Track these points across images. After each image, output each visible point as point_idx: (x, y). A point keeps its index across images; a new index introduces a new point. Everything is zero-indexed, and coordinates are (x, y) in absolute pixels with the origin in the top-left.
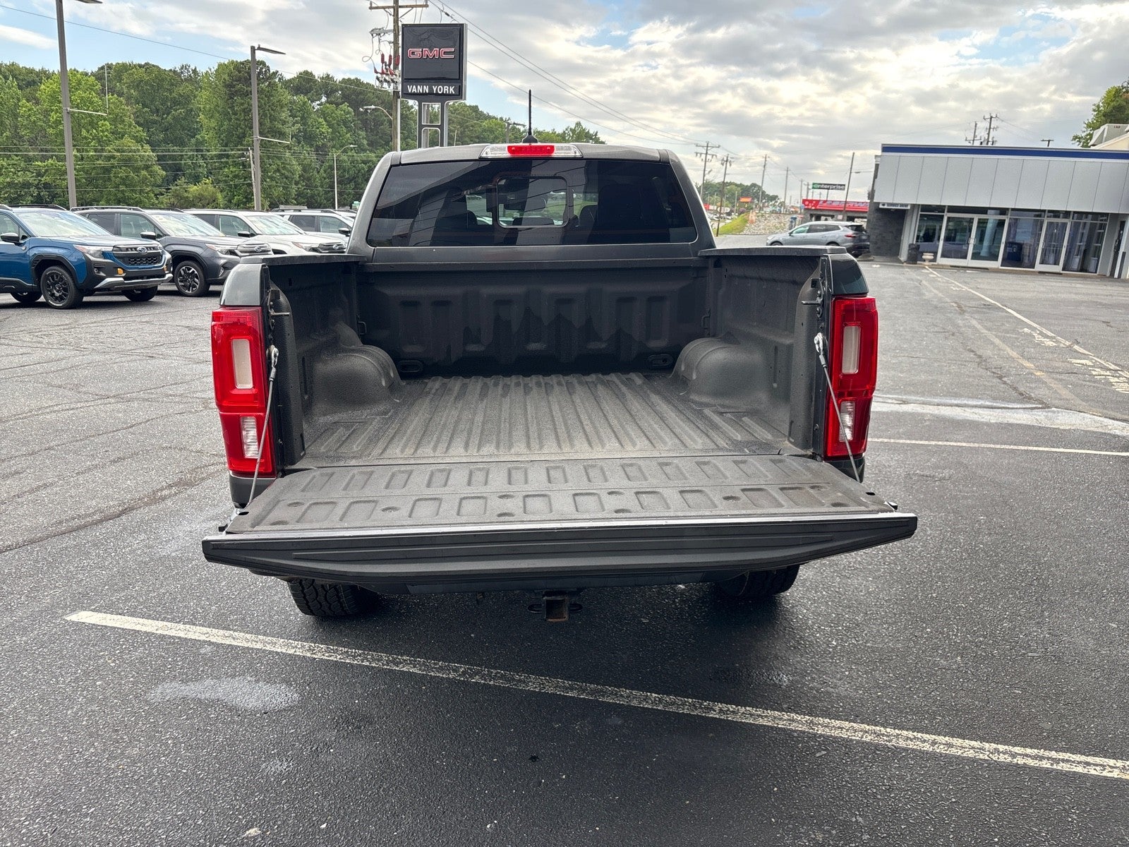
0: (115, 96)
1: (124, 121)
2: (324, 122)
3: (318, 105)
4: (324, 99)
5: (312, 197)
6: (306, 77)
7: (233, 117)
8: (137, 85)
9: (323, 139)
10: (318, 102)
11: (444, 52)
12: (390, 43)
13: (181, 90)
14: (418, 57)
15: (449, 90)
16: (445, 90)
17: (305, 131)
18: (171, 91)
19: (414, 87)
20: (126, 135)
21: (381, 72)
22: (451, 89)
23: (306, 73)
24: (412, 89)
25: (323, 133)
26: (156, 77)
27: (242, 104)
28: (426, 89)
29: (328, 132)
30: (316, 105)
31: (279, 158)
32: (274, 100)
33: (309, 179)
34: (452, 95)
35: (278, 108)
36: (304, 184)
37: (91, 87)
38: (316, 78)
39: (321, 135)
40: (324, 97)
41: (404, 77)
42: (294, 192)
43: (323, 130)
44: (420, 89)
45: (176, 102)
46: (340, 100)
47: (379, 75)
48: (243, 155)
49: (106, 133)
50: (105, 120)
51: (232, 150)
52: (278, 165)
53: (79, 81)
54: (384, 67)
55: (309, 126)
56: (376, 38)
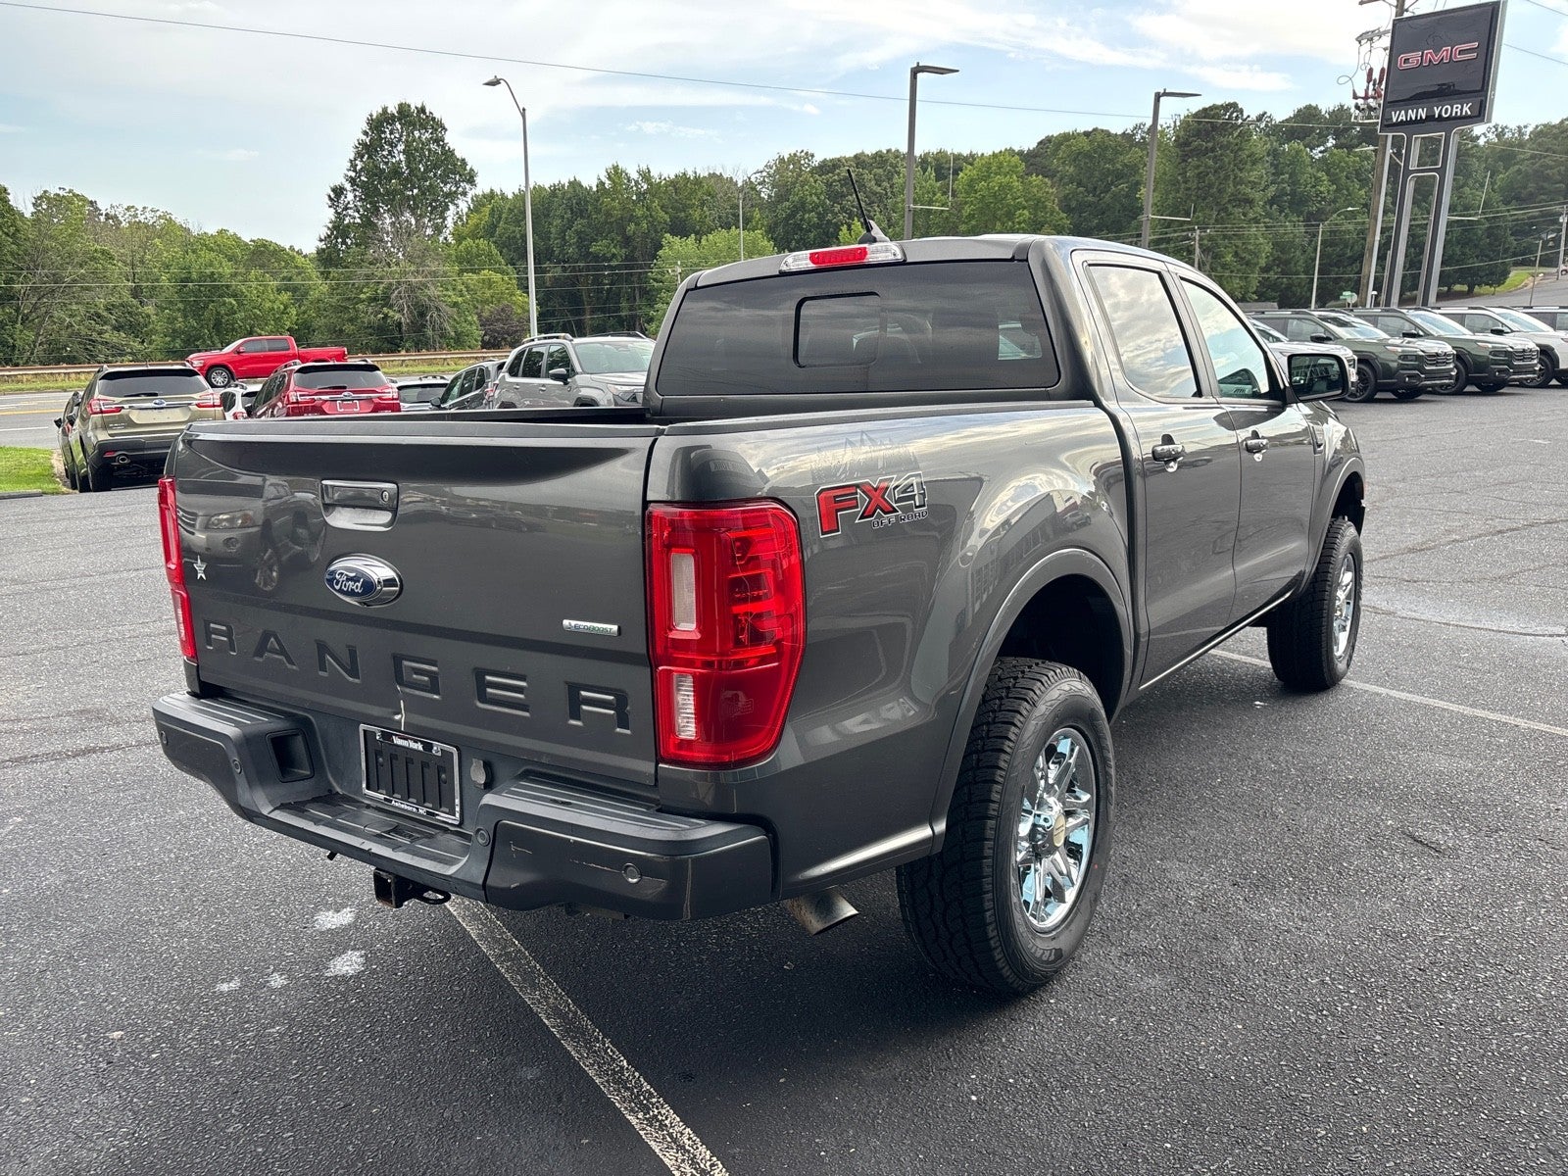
0: (1040, 177)
1: (1046, 207)
2: (1325, 178)
3: (1320, 152)
4: (1331, 142)
5: (1289, 287)
6: (1309, 114)
7: (1183, 186)
8: (1077, 157)
9: (1320, 202)
10: (1322, 148)
11: (1461, 51)
12: (1385, 49)
13: (1126, 159)
14: (1414, 65)
15: (1461, 110)
16: (1455, 110)
17: (1293, 193)
18: (1111, 161)
19: (1403, 112)
20: (1046, 225)
21: (1363, 95)
22: (1466, 109)
23: (1309, 107)
24: (1399, 116)
25: (1321, 192)
26: (1099, 146)
27: (1198, 167)
28: (1423, 113)
29: (1328, 191)
30: (1317, 153)
31: (1240, 237)
32: (1244, 155)
33: (1287, 262)
34: (1466, 117)
35: (1248, 167)
36: (1280, 270)
37: (1013, 170)
38: (1323, 113)
39: (1317, 195)
40: (1331, 140)
41: (1389, 99)
42: (1254, 285)
43: (1322, 189)
44: (1412, 114)
45: (1119, 176)
46: (1355, 141)
47: (1360, 102)
48: (1188, 239)
49: (1023, 225)
50: (1024, 208)
51: (1175, 231)
52: (1237, 247)
53: (1001, 163)
54: (1371, 87)
55: (1301, 185)
56: (1366, 46)
